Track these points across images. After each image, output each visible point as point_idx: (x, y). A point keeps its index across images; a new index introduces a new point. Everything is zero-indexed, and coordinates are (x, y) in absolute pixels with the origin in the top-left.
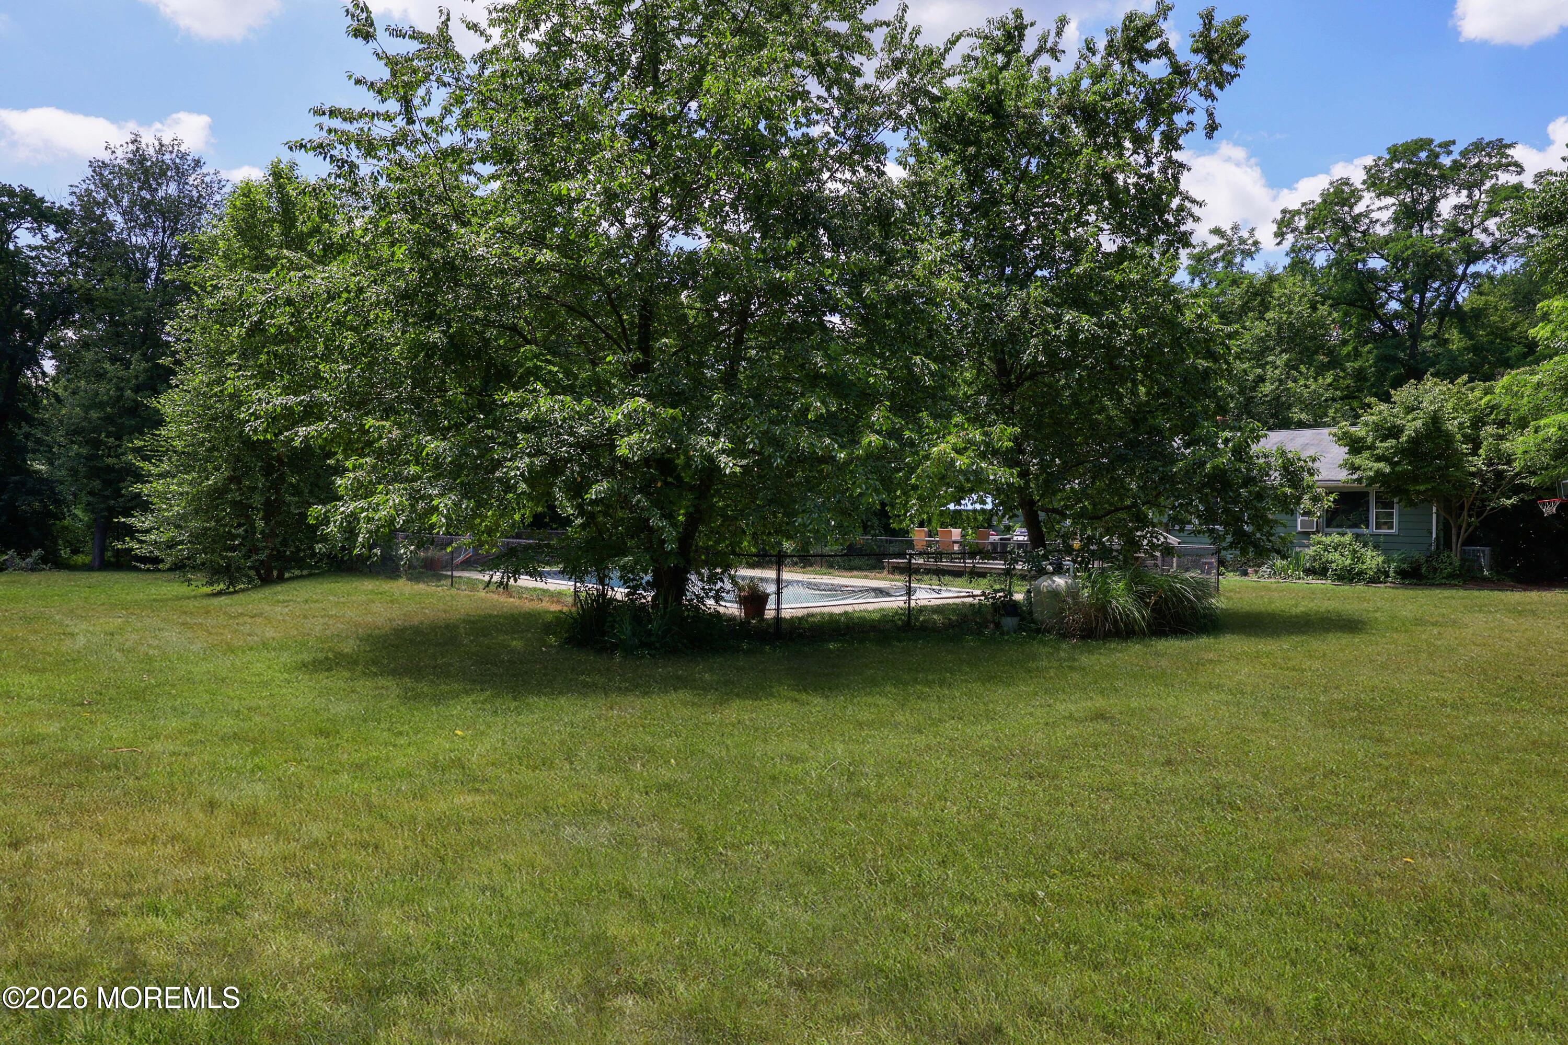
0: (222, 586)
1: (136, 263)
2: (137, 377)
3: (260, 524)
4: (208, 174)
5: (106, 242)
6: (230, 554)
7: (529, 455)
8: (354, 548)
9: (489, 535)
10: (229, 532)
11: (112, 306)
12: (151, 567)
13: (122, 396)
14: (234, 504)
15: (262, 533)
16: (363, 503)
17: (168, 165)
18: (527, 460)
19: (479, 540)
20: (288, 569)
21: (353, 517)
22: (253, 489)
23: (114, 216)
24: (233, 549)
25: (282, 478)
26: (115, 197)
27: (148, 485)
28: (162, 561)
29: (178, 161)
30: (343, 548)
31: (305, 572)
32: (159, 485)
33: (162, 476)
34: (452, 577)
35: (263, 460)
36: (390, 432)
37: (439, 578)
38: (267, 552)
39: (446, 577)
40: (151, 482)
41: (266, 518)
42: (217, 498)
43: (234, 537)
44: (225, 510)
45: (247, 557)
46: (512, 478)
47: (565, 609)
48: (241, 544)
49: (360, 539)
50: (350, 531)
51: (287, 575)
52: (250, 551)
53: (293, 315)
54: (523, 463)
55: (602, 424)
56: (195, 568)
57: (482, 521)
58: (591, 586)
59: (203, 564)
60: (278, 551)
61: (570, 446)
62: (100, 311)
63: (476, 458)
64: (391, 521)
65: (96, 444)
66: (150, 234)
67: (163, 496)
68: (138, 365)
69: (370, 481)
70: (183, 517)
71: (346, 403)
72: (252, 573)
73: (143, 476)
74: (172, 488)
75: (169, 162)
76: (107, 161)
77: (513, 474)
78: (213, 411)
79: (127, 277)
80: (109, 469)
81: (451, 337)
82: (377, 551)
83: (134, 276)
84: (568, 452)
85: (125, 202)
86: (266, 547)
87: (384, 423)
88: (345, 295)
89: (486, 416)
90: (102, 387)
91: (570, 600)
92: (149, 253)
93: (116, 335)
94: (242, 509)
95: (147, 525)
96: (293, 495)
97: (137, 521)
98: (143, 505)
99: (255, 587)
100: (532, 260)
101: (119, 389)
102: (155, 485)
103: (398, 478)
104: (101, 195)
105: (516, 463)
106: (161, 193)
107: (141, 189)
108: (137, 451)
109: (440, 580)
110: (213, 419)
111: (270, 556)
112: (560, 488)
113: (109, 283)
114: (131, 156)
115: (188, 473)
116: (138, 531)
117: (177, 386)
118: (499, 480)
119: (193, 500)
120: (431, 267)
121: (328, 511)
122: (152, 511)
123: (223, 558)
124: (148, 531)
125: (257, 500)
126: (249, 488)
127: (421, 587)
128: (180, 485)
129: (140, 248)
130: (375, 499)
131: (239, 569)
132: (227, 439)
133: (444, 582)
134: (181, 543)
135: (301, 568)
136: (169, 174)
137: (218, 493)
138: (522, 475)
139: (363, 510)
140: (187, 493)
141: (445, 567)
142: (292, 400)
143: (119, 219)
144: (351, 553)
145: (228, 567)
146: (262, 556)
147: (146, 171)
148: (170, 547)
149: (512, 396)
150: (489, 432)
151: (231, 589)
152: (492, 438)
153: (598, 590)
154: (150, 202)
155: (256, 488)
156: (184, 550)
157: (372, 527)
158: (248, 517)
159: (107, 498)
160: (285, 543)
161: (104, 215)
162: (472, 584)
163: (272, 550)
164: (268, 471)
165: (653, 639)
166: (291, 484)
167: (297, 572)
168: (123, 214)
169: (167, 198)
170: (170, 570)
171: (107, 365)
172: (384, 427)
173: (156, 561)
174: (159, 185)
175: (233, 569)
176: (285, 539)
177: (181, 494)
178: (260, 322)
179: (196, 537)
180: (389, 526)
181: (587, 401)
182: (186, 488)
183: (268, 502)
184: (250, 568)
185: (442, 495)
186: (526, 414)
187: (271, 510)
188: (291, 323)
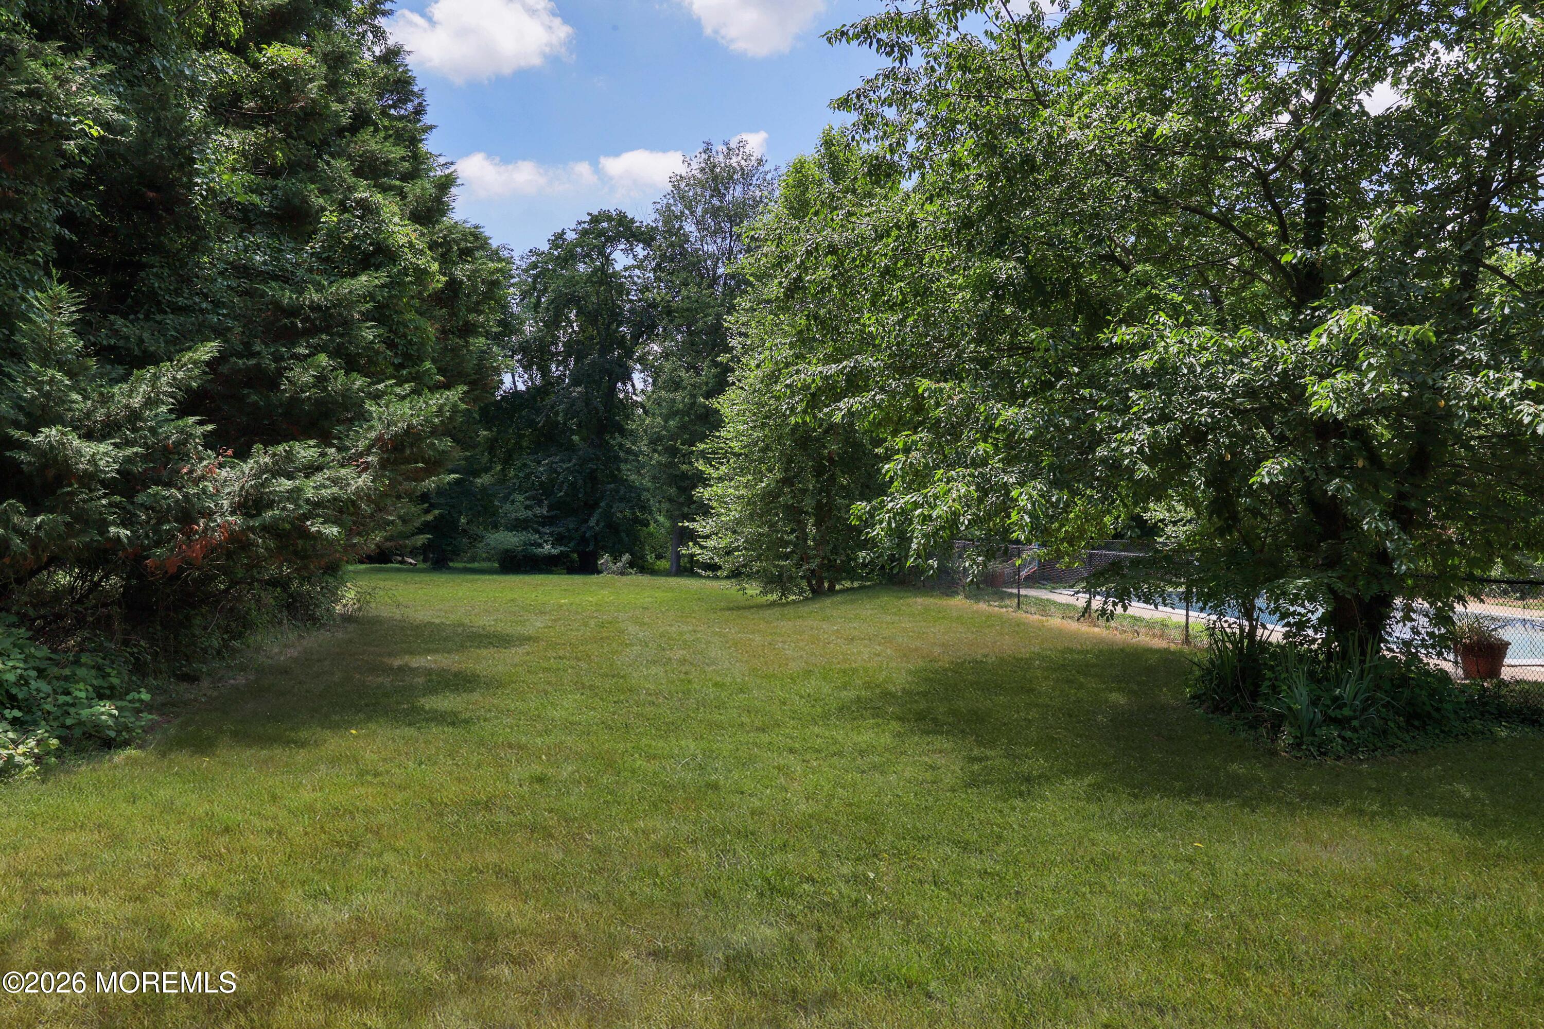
0: (775, 597)
1: (708, 270)
2: (707, 384)
3: (811, 529)
4: (769, 171)
5: (684, 254)
6: (782, 563)
7: (1151, 423)
8: (907, 557)
9: (1071, 544)
10: (782, 539)
11: (689, 314)
12: (710, 573)
13: (695, 403)
14: (788, 508)
15: (814, 539)
16: (917, 497)
17: (734, 169)
18: (1148, 430)
19: (1057, 550)
20: (839, 581)
21: (905, 514)
22: (804, 491)
23: (690, 227)
24: (786, 557)
25: (833, 479)
26: (689, 208)
27: (709, 489)
28: (720, 568)
29: (743, 163)
30: (892, 558)
31: (856, 584)
32: (718, 489)
33: (720, 479)
34: (1019, 596)
35: (813, 460)
36: (950, 397)
37: (1003, 596)
38: (818, 560)
39: (1011, 595)
40: (711, 486)
41: (817, 524)
42: (772, 502)
43: (787, 544)
44: (778, 515)
45: (799, 566)
46: (1126, 456)
47: (1173, 647)
48: (793, 552)
49: (914, 546)
50: (902, 537)
51: (837, 587)
52: (802, 559)
53: (836, 267)
54: (1142, 434)
55: (1268, 367)
56: (750, 576)
57: (1063, 525)
58: (1232, 622)
59: (758, 571)
60: (829, 560)
61: (1214, 404)
62: (677, 321)
63: (1069, 430)
64: (953, 520)
65: (673, 451)
66: (719, 241)
67: (721, 499)
68: (707, 372)
69: (926, 465)
70: (738, 522)
71: (896, 369)
72: (804, 584)
73: (706, 479)
74: (731, 491)
75: (735, 165)
76: (684, 174)
77: (1127, 450)
78: (767, 408)
79: (699, 285)
80: (684, 476)
81: (1029, 269)
82: (933, 563)
83: (705, 282)
84: (1211, 416)
85: (699, 211)
86: (816, 556)
87: (942, 385)
88: (894, 233)
89: (1082, 369)
90: (679, 396)
91: (1178, 636)
92: (718, 259)
93: (691, 345)
94: (794, 514)
95: (707, 531)
96: (844, 497)
97: (700, 526)
98: (705, 510)
99: (806, 599)
100: (1152, 131)
101: (693, 397)
102: (715, 488)
103: (959, 461)
104: (677, 209)
105: (1131, 435)
106: (728, 198)
107: (712, 196)
108: (703, 454)
109: (1002, 599)
110: (767, 417)
111: (821, 566)
112: (1200, 471)
113: (684, 292)
114: (703, 165)
115: (742, 475)
116: (700, 536)
117: (733, 383)
118: (1103, 460)
119: (748, 504)
120: (1004, 167)
121: (874, 508)
122: (712, 516)
123: (776, 566)
124: (707, 537)
125: (808, 504)
126: (800, 490)
127: (982, 606)
128: (737, 488)
129: (710, 255)
130: (930, 491)
131: (791, 578)
132: (780, 437)
133: (1008, 602)
134: (737, 549)
135: (852, 580)
136: (735, 177)
137: (770, 496)
138: (1141, 451)
139: (916, 505)
140: (743, 496)
141: (1011, 585)
142: (833, 368)
143: (693, 228)
144: (902, 566)
145: (781, 575)
146: (813, 566)
147: (715, 178)
148: (728, 553)
149: (1124, 334)
150: (1086, 392)
151: (784, 600)
152: (1092, 402)
153: (1241, 628)
154: (719, 208)
155: (807, 490)
156: (739, 557)
157: (929, 529)
158: (799, 522)
159: (682, 504)
160: (835, 551)
161: (681, 228)
162: (1044, 607)
163: (823, 558)
164: (819, 471)
165: (1347, 712)
166: (842, 486)
167: (848, 584)
168: (697, 224)
169: (734, 202)
170: (727, 577)
171: (683, 373)
172: (941, 390)
173: (714, 567)
174: (726, 189)
175: (785, 579)
176: (835, 547)
177: (738, 498)
178: (799, 278)
179: (751, 543)
180: (951, 527)
181: (1246, 332)
182: (743, 492)
183: (819, 506)
184: (802, 577)
185: (1021, 484)
186: (1145, 361)
187: (824, 513)
188: (834, 277)
